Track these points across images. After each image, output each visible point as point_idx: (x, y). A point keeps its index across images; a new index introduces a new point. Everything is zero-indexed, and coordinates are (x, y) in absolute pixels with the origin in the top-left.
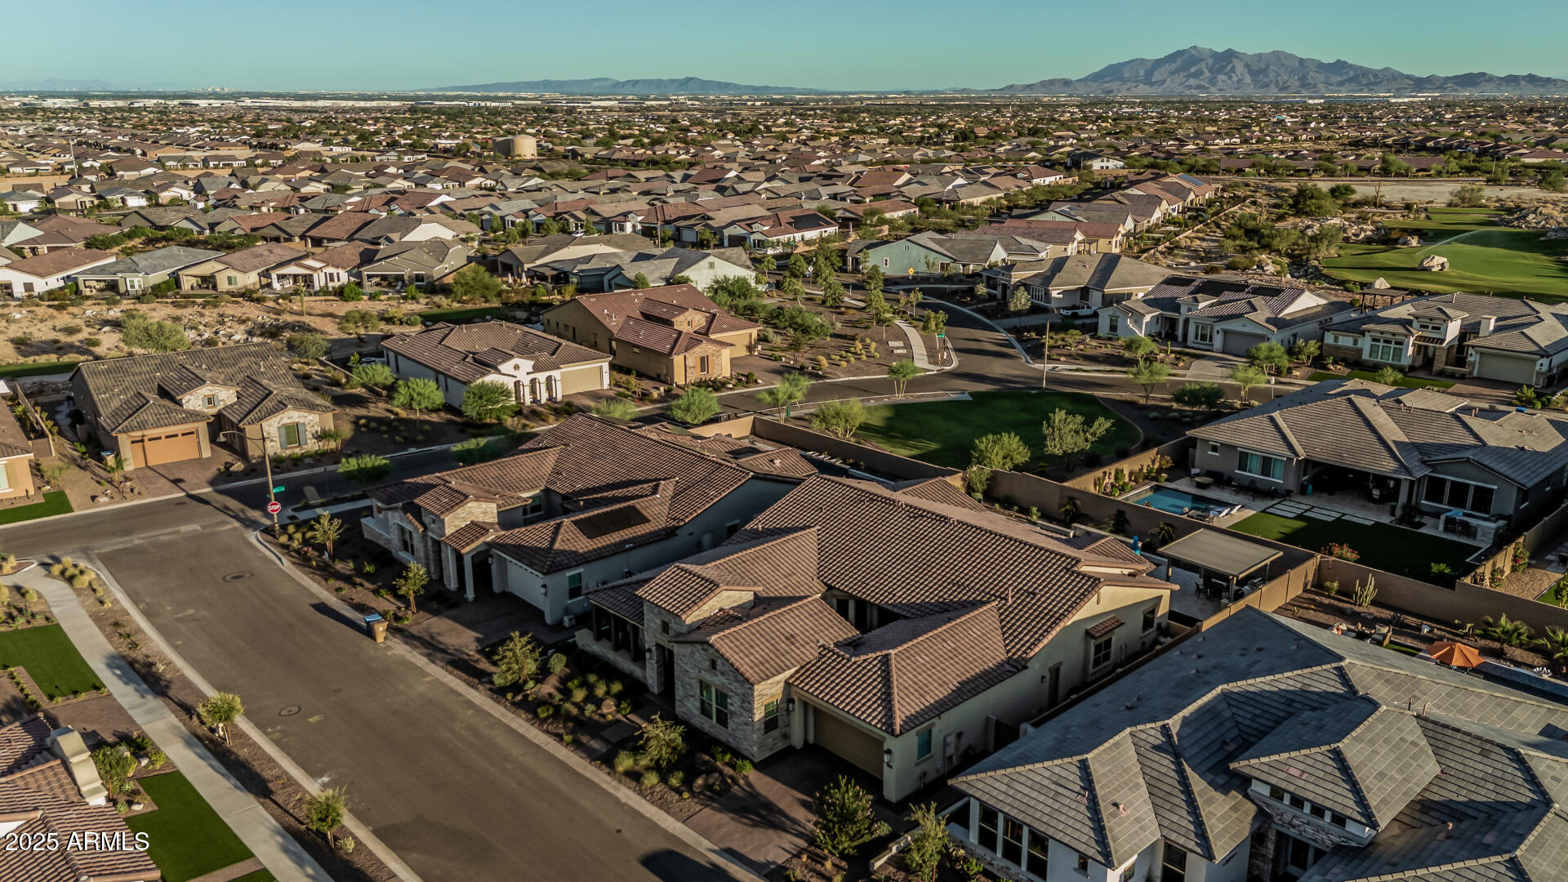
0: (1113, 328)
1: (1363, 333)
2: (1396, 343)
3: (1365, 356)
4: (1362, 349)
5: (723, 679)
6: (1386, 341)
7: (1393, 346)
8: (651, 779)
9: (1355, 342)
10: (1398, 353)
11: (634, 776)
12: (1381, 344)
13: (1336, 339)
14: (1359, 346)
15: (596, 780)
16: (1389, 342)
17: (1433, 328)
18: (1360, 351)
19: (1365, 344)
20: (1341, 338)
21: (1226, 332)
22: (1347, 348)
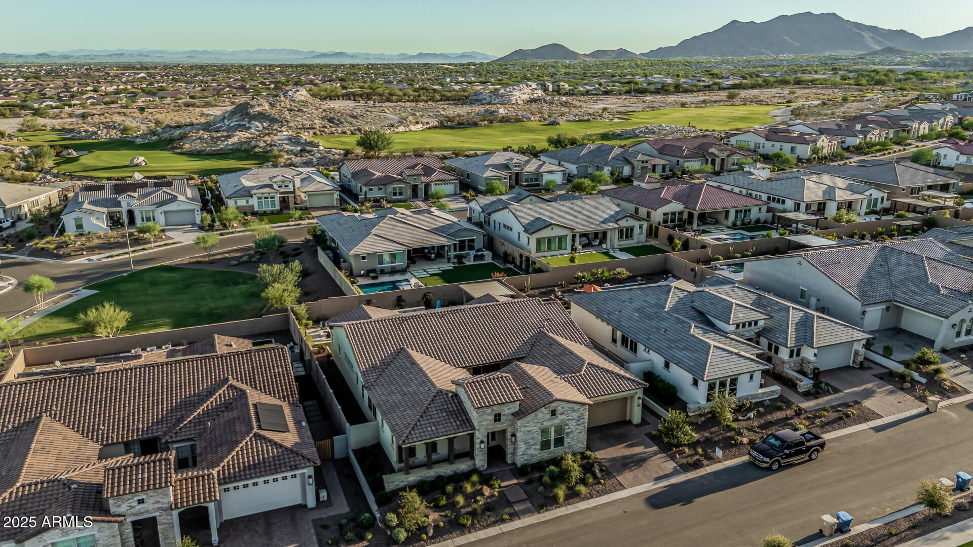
0: (79, 227)
1: (252, 196)
2: (271, 198)
3: (256, 209)
4: (253, 206)
5: (563, 417)
6: (265, 198)
7: (269, 200)
8: (582, 489)
9: (247, 202)
10: (273, 204)
11: (573, 495)
12: (263, 200)
13: (236, 203)
14: (250, 203)
15: (560, 514)
16: (267, 198)
17: (285, 186)
18: (252, 206)
19: (254, 202)
20: (238, 201)
21: (165, 212)
22: (244, 207)
